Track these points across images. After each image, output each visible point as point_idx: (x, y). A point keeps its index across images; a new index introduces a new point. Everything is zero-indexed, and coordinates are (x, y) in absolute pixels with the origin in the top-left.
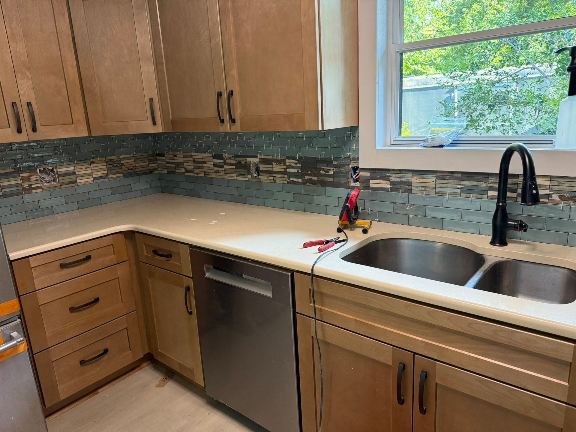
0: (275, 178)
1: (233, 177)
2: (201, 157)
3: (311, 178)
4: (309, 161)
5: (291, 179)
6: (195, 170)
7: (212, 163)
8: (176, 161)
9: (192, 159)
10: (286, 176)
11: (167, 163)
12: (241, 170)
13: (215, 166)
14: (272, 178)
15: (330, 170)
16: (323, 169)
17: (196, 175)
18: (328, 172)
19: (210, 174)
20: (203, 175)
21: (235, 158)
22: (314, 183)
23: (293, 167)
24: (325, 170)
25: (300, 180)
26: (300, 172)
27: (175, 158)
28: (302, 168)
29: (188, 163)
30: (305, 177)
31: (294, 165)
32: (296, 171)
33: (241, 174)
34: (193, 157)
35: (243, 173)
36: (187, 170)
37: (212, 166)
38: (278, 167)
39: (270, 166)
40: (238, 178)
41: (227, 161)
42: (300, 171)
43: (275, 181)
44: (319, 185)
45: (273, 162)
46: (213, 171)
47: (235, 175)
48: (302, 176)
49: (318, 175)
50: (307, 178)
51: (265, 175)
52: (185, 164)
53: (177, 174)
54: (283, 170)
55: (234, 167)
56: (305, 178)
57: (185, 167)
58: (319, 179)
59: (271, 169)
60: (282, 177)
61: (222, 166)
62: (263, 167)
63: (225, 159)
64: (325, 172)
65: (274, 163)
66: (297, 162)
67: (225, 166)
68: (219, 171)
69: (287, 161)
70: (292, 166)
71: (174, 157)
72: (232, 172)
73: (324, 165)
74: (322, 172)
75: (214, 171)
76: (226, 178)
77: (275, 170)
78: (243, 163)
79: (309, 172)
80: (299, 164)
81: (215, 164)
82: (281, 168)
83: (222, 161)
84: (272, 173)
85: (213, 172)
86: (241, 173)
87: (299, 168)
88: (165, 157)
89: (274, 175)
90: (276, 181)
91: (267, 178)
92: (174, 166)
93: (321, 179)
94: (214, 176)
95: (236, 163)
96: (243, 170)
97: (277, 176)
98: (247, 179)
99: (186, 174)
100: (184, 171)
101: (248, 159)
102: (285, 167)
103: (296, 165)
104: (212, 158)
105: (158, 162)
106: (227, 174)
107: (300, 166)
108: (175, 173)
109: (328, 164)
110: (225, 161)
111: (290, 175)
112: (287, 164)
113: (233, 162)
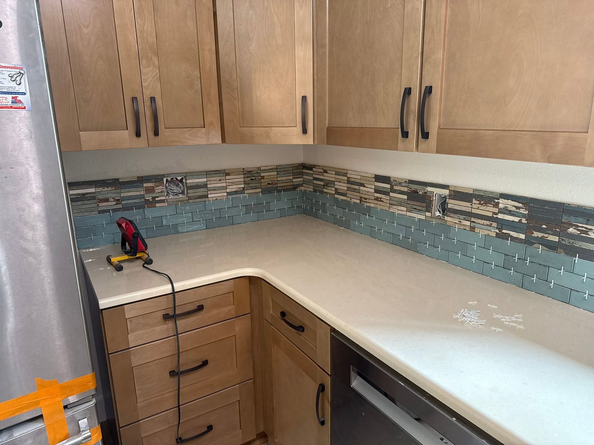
0: (473, 224)
1: (401, 210)
2: (359, 177)
3: (547, 237)
4: (546, 207)
5: (504, 231)
6: (348, 192)
7: (373, 187)
8: (325, 178)
9: (346, 178)
10: (495, 225)
11: (315, 179)
12: (416, 203)
13: (377, 191)
14: (468, 223)
15: (591, 229)
16: (574, 225)
17: (349, 199)
18: (586, 233)
19: (368, 201)
20: (358, 201)
21: (409, 184)
22: (551, 246)
23: (510, 213)
24: (579, 228)
25: (522, 236)
26: (524, 223)
27: (325, 174)
28: (529, 217)
29: (340, 182)
30: (533, 233)
31: (514, 209)
32: (517, 219)
33: (415, 209)
34: (348, 175)
35: (420, 208)
36: (338, 191)
37: (373, 191)
38: (482, 208)
39: (468, 204)
40: (409, 214)
41: (395, 188)
42: (524, 221)
43: (472, 229)
44: (562, 251)
45: (474, 199)
46: (373, 198)
47: (405, 209)
48: (527, 230)
49: (563, 233)
50: (536, 234)
51: (456, 216)
52: (336, 183)
53: (324, 194)
54: (490, 214)
55: (405, 197)
56: (533, 235)
57: (336, 187)
58: (563, 242)
59: (469, 210)
60: (487, 225)
61: (386, 193)
62: (452, 204)
63: (393, 184)
64: (579, 232)
65: (474, 201)
66: (521, 205)
67: (391, 194)
68: (382, 199)
69: (501, 201)
70: (510, 211)
71: (324, 172)
72: (400, 203)
73: (580, 219)
74: (571, 230)
75: (375, 198)
76: (390, 210)
77: (474, 211)
78: (421, 193)
79: (544, 226)
80: (524, 210)
81: (376, 189)
82: (488, 210)
83: (388, 186)
84: (469, 215)
85: (372, 200)
86: (415, 207)
87: (524, 216)
88: (314, 171)
89: (473, 219)
90: (475, 229)
91: (459, 221)
92: (322, 183)
93: (567, 242)
94: (372, 205)
95: (409, 191)
96: (419, 204)
97: (476, 222)
98: (423, 218)
99: (336, 196)
100: (334, 192)
101: (429, 189)
102: (496, 210)
103: (518, 211)
104: (374, 180)
105: (304, 177)
106: (392, 204)
107: (525, 214)
108: (322, 192)
109: (588, 220)
110: (392, 186)
111: (502, 224)
112: (501, 206)
113: (405, 189)
